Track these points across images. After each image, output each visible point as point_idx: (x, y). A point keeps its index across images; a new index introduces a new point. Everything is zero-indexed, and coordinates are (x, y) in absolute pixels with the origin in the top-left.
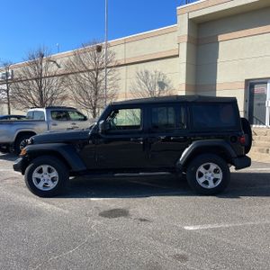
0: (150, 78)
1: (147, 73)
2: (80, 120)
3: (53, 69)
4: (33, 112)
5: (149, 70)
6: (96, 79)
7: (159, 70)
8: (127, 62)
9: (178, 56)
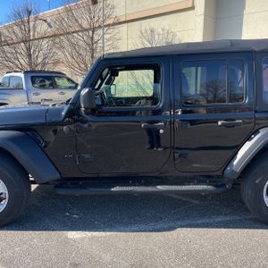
0: (156, 37)
1: (152, 31)
2: (70, 88)
3: (42, 28)
4: (10, 77)
5: (155, 28)
6: (92, 38)
7: (167, 28)
8: (128, 19)
9: (192, 8)
